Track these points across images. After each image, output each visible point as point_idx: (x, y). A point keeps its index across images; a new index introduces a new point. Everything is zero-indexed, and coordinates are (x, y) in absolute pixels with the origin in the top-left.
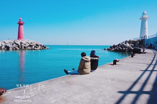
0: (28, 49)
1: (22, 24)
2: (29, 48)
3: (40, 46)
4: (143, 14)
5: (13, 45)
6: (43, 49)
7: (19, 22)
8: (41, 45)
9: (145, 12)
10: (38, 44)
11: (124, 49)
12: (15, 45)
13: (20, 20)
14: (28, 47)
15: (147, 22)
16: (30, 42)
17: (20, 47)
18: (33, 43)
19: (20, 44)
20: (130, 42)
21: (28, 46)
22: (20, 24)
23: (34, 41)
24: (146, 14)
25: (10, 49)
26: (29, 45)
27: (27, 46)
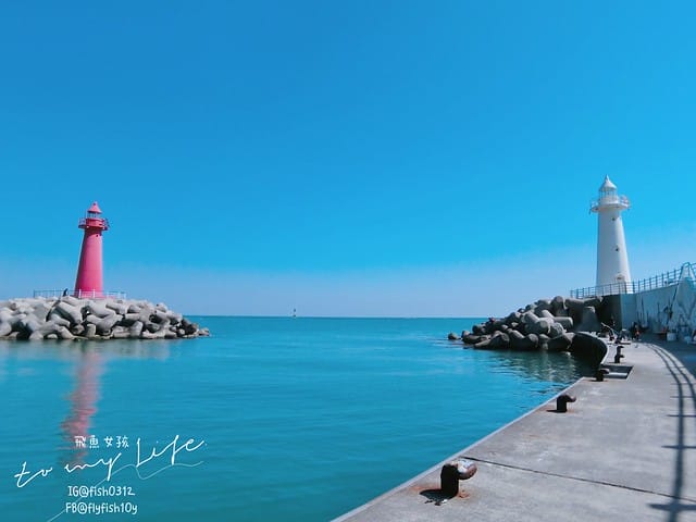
0: (114, 338)
1: (98, 230)
2: (120, 331)
3: (168, 325)
4: (603, 189)
5: (48, 318)
6: (179, 336)
7: (89, 220)
8: (173, 321)
9: (610, 184)
10: (159, 313)
11: (532, 337)
12: (57, 318)
13: (90, 212)
14: (114, 326)
15: (619, 223)
16: (125, 308)
17: (80, 328)
18: (137, 309)
19: (79, 317)
20: (555, 307)
21: (118, 324)
22: (91, 230)
23: (142, 303)
24: (612, 189)
25: (31, 337)
26: (119, 318)
27: (111, 322)
